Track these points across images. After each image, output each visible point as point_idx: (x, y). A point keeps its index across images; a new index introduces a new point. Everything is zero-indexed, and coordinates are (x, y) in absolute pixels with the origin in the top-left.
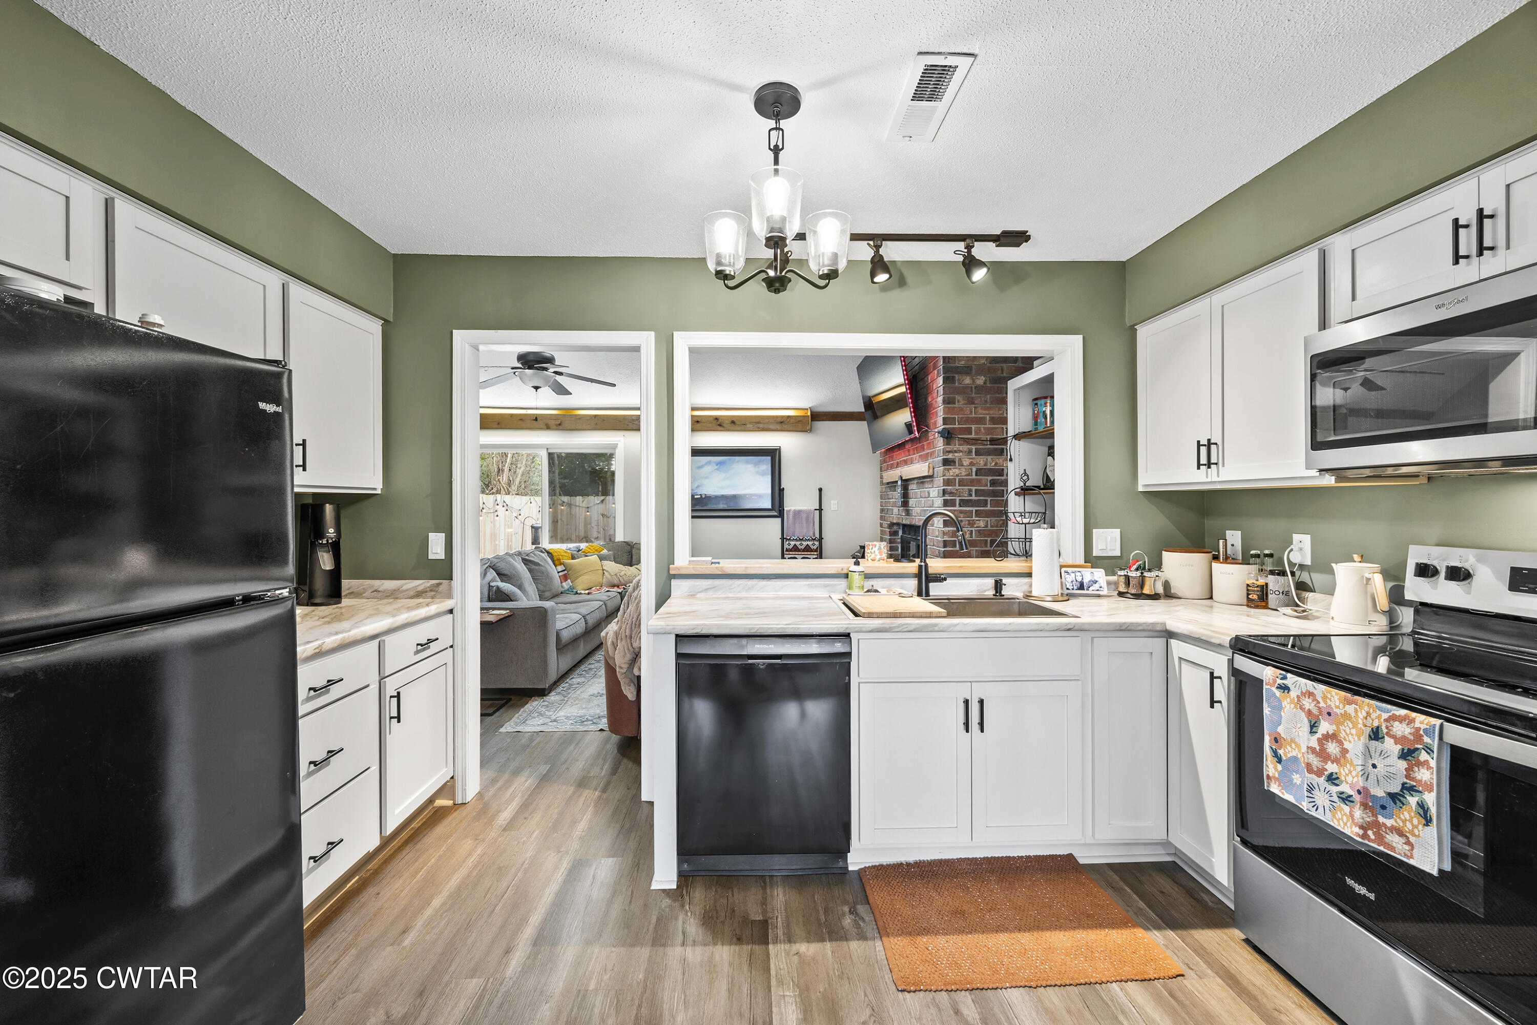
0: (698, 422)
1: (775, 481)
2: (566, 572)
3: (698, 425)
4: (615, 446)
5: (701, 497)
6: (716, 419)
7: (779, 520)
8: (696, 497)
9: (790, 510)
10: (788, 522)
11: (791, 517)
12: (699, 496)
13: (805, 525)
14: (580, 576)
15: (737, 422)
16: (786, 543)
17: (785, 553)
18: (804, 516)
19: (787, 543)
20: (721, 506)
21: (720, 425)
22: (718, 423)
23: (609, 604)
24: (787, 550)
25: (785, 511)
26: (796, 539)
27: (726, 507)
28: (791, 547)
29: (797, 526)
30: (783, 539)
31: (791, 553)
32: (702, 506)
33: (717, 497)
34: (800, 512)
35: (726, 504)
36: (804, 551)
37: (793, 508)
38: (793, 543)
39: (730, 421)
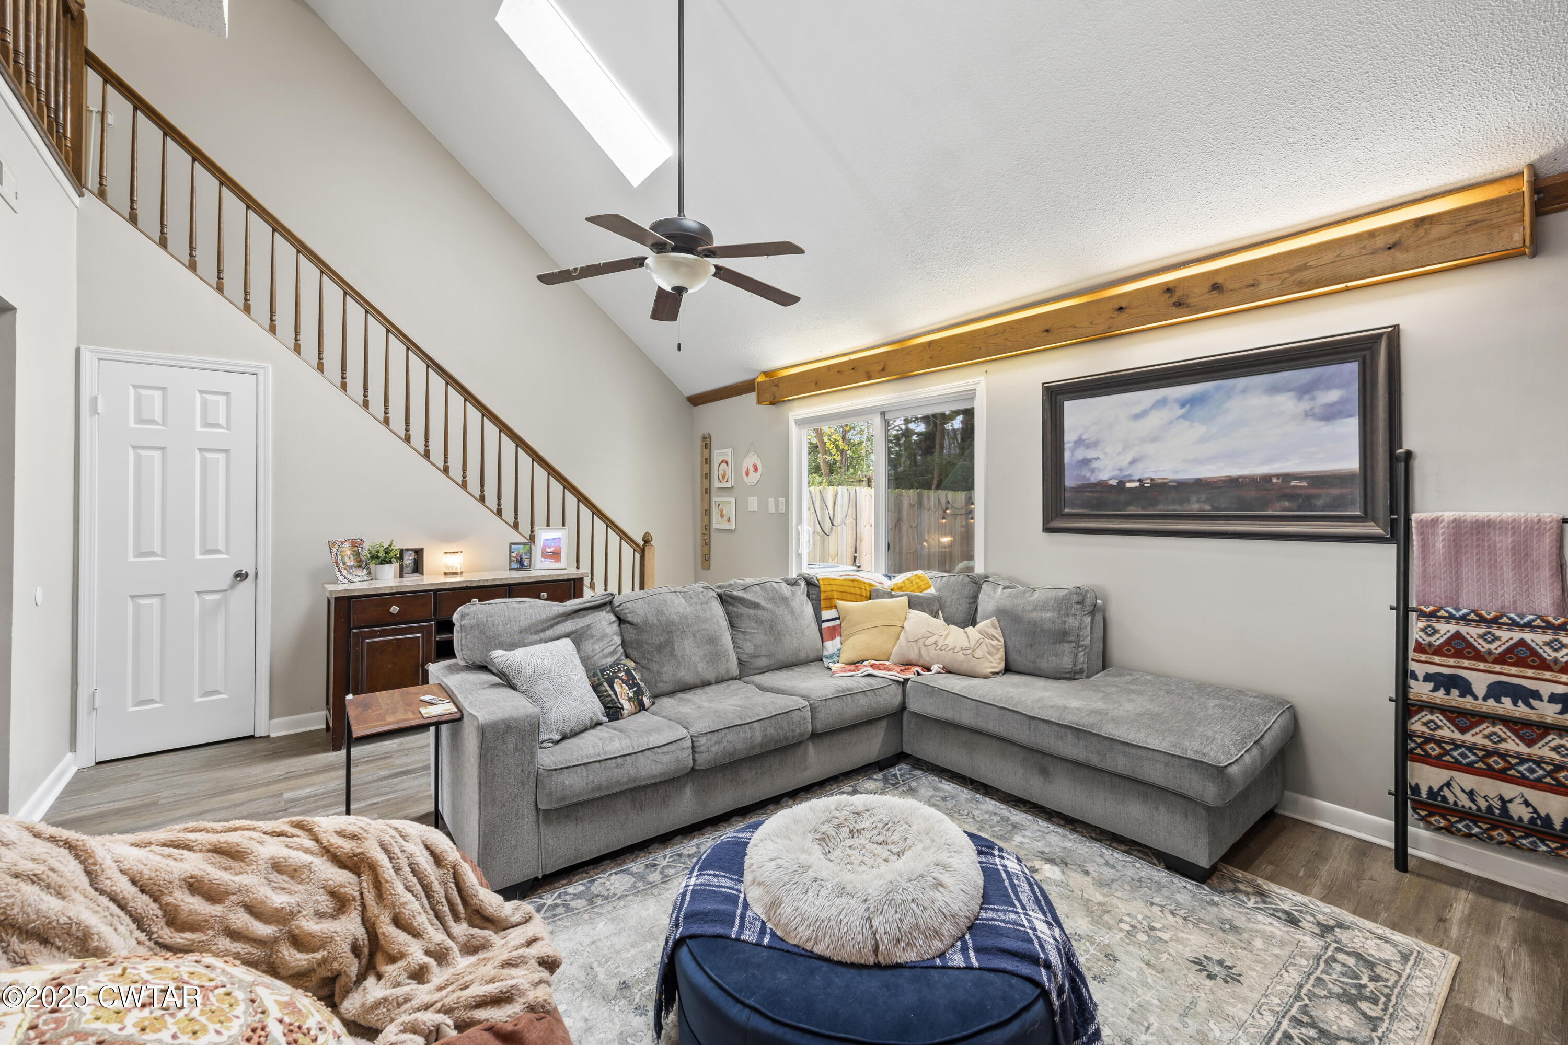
0: (1121, 309)
1: (1373, 431)
2: (837, 622)
3: (1123, 316)
4: (971, 395)
5: (1142, 485)
6: (1168, 289)
7: (1390, 552)
8: (1128, 485)
9: (1435, 522)
10: (1424, 559)
11: (1439, 543)
12: (1136, 484)
13: (1508, 573)
14: (854, 634)
15: (1230, 285)
16: (1416, 626)
17: (1411, 654)
18: (1505, 542)
19: (1421, 624)
20: (1194, 507)
21: (1179, 304)
22: (1174, 300)
23: (821, 716)
24: (1420, 648)
25: (1414, 524)
26: (1464, 618)
27: (1207, 509)
28: (1437, 640)
29: (1469, 572)
30: (1403, 610)
31: (1437, 659)
32: (1143, 508)
33: (1182, 486)
34: (1481, 528)
35: (1207, 501)
36: (1501, 659)
37: (1448, 515)
38: (1446, 629)
39: (1209, 284)
